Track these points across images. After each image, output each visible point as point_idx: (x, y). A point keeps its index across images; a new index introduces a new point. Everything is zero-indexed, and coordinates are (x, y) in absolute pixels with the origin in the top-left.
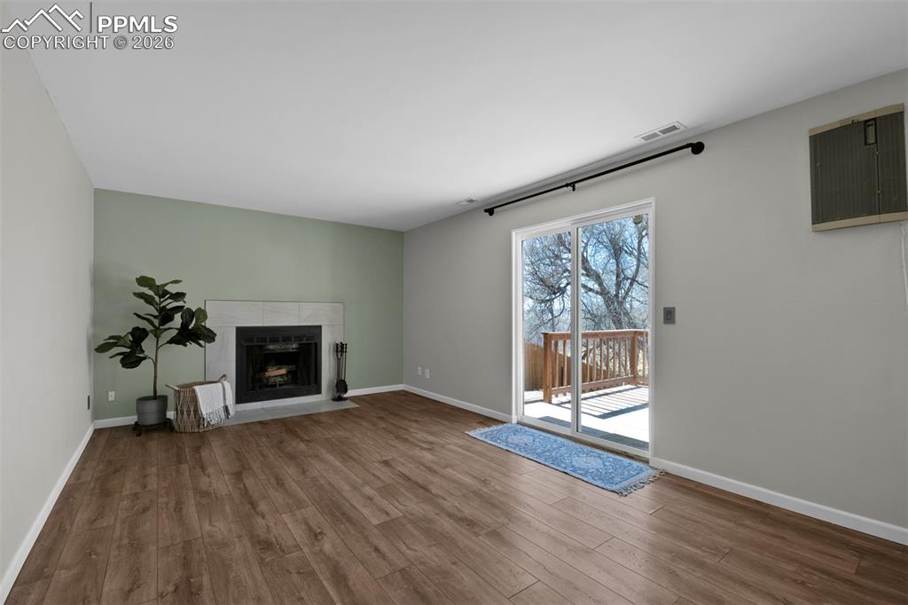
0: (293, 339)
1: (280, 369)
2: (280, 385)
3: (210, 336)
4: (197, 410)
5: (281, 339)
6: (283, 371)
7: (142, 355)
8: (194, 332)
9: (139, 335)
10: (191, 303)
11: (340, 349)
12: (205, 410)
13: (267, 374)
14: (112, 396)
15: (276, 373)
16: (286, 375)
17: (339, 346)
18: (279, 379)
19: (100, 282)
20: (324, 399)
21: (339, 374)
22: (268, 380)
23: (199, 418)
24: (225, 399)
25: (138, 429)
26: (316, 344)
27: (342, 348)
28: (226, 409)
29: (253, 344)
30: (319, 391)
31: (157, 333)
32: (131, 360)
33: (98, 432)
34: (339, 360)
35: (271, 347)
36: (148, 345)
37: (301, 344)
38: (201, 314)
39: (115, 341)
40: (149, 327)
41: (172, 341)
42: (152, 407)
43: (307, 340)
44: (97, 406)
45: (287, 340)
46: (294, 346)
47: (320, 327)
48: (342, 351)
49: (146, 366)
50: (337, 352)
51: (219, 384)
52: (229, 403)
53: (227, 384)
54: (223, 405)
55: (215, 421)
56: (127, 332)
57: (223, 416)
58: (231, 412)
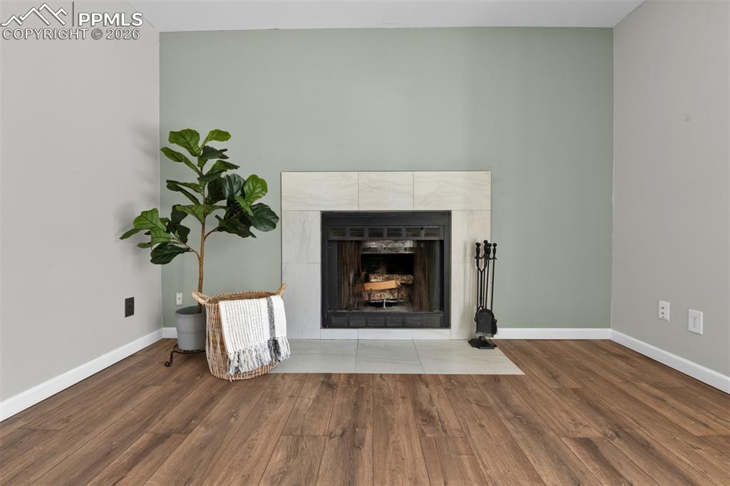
0: (404, 232)
1: (388, 279)
2: (389, 305)
4: (223, 344)
5: (385, 233)
6: (392, 284)
7: (182, 246)
11: (485, 252)
12: (232, 345)
13: (368, 286)
15: (382, 285)
16: (398, 289)
17: (482, 247)
18: (387, 296)
20: (454, 337)
21: (481, 297)
22: (369, 295)
24: (272, 327)
26: (442, 242)
27: (487, 251)
28: (274, 345)
29: (344, 238)
30: (446, 324)
31: (203, 215)
32: (163, 255)
34: (480, 273)
35: (373, 245)
36: (192, 228)
37: (419, 242)
40: (192, 206)
43: (426, 235)
45: (395, 234)
46: (409, 244)
47: (448, 214)
48: (487, 257)
50: (477, 258)
51: (263, 301)
52: (281, 335)
53: (277, 301)
54: (268, 337)
55: (249, 366)
56: (167, 214)
57: (267, 357)
58: (284, 349)
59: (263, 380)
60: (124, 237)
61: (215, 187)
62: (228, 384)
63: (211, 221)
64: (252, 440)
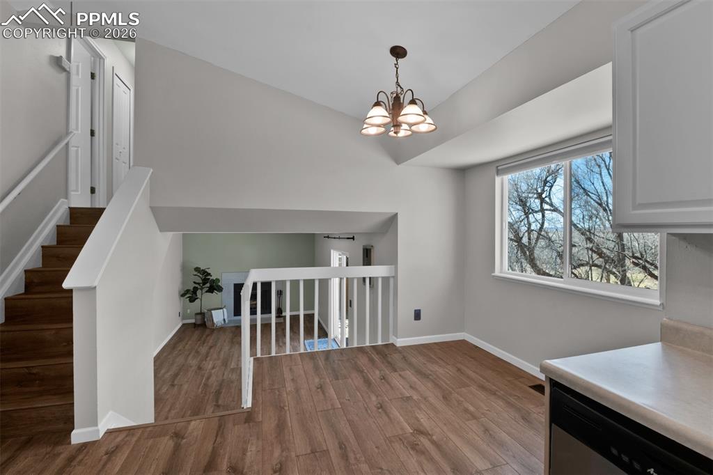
3: (220, 289)
4: (213, 320)
7: (196, 297)
8: (214, 287)
9: (195, 290)
10: (213, 277)
12: (215, 321)
14: (189, 311)
19: (184, 268)
23: (213, 323)
24: (224, 316)
25: (195, 325)
28: (224, 320)
31: (202, 289)
32: (192, 300)
33: (184, 325)
36: (199, 292)
38: (218, 280)
39: (188, 291)
40: (199, 287)
41: (206, 292)
42: (199, 317)
44: (183, 315)
49: (198, 301)
51: (221, 310)
52: (226, 317)
53: (225, 310)
54: (222, 318)
55: (219, 325)
56: (191, 289)
57: (223, 322)
58: (227, 321)
59: (222, 329)
60: (183, 295)
61: (205, 281)
62: (214, 330)
63: (204, 291)
64: (225, 341)
